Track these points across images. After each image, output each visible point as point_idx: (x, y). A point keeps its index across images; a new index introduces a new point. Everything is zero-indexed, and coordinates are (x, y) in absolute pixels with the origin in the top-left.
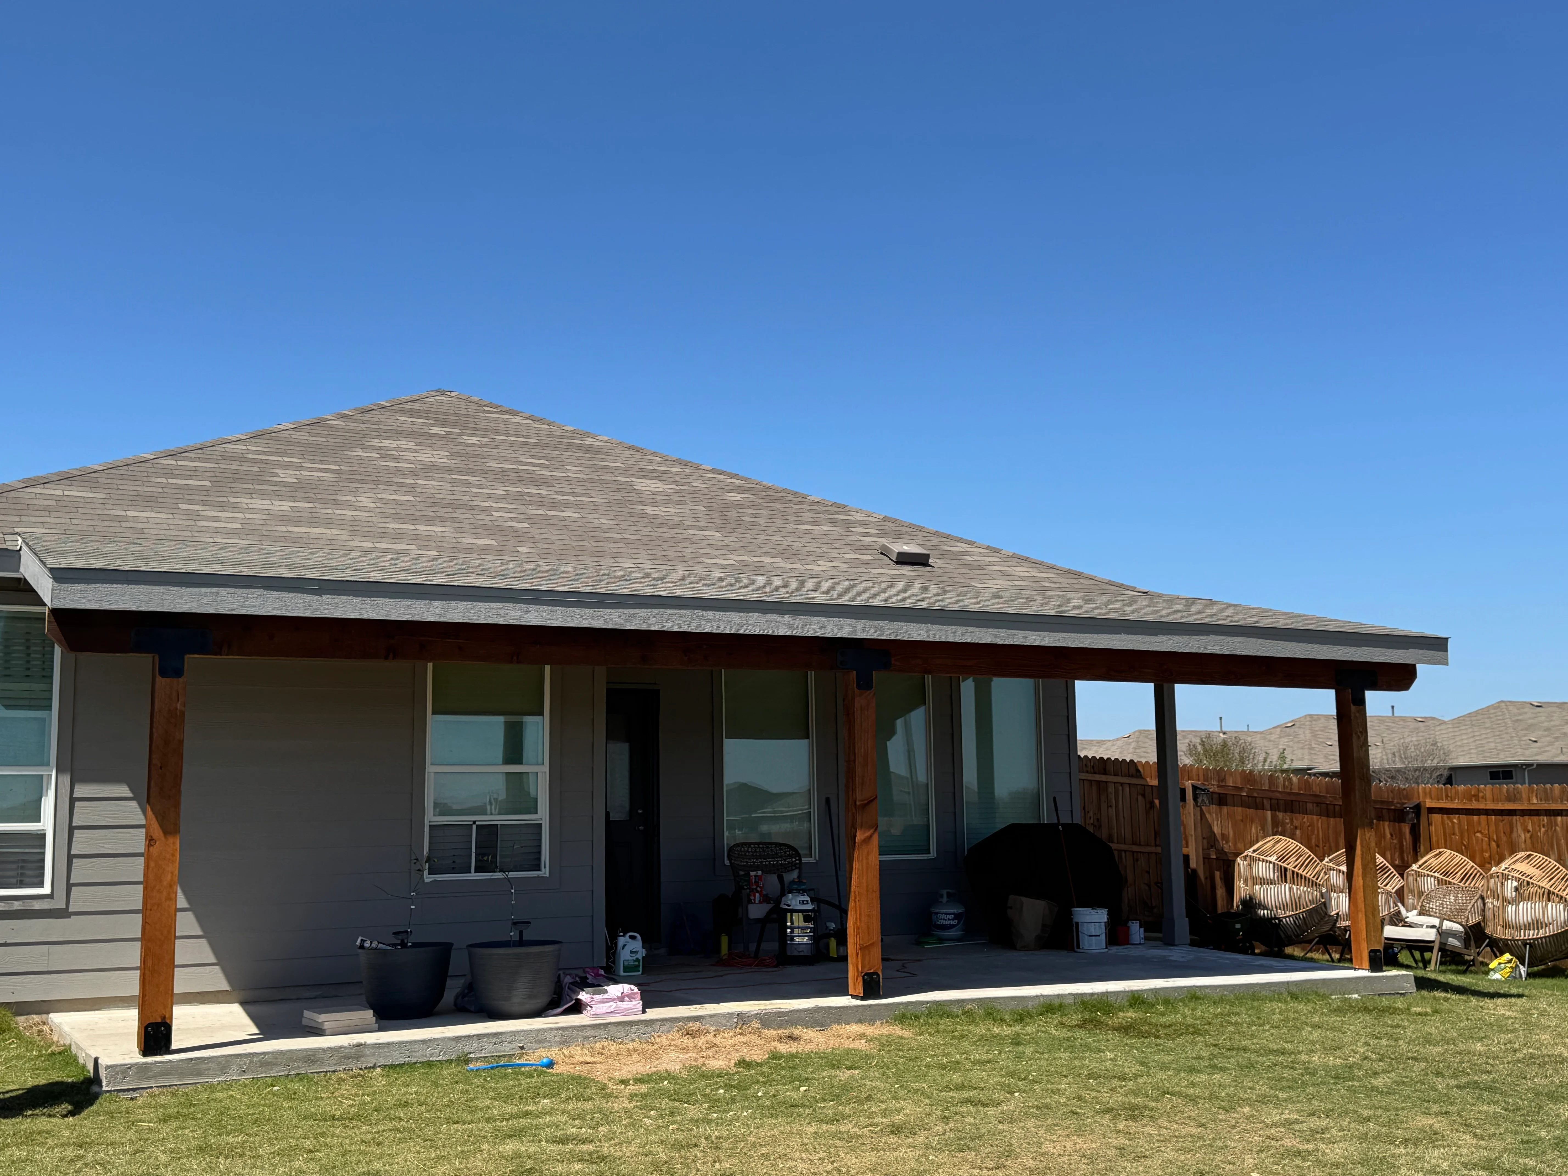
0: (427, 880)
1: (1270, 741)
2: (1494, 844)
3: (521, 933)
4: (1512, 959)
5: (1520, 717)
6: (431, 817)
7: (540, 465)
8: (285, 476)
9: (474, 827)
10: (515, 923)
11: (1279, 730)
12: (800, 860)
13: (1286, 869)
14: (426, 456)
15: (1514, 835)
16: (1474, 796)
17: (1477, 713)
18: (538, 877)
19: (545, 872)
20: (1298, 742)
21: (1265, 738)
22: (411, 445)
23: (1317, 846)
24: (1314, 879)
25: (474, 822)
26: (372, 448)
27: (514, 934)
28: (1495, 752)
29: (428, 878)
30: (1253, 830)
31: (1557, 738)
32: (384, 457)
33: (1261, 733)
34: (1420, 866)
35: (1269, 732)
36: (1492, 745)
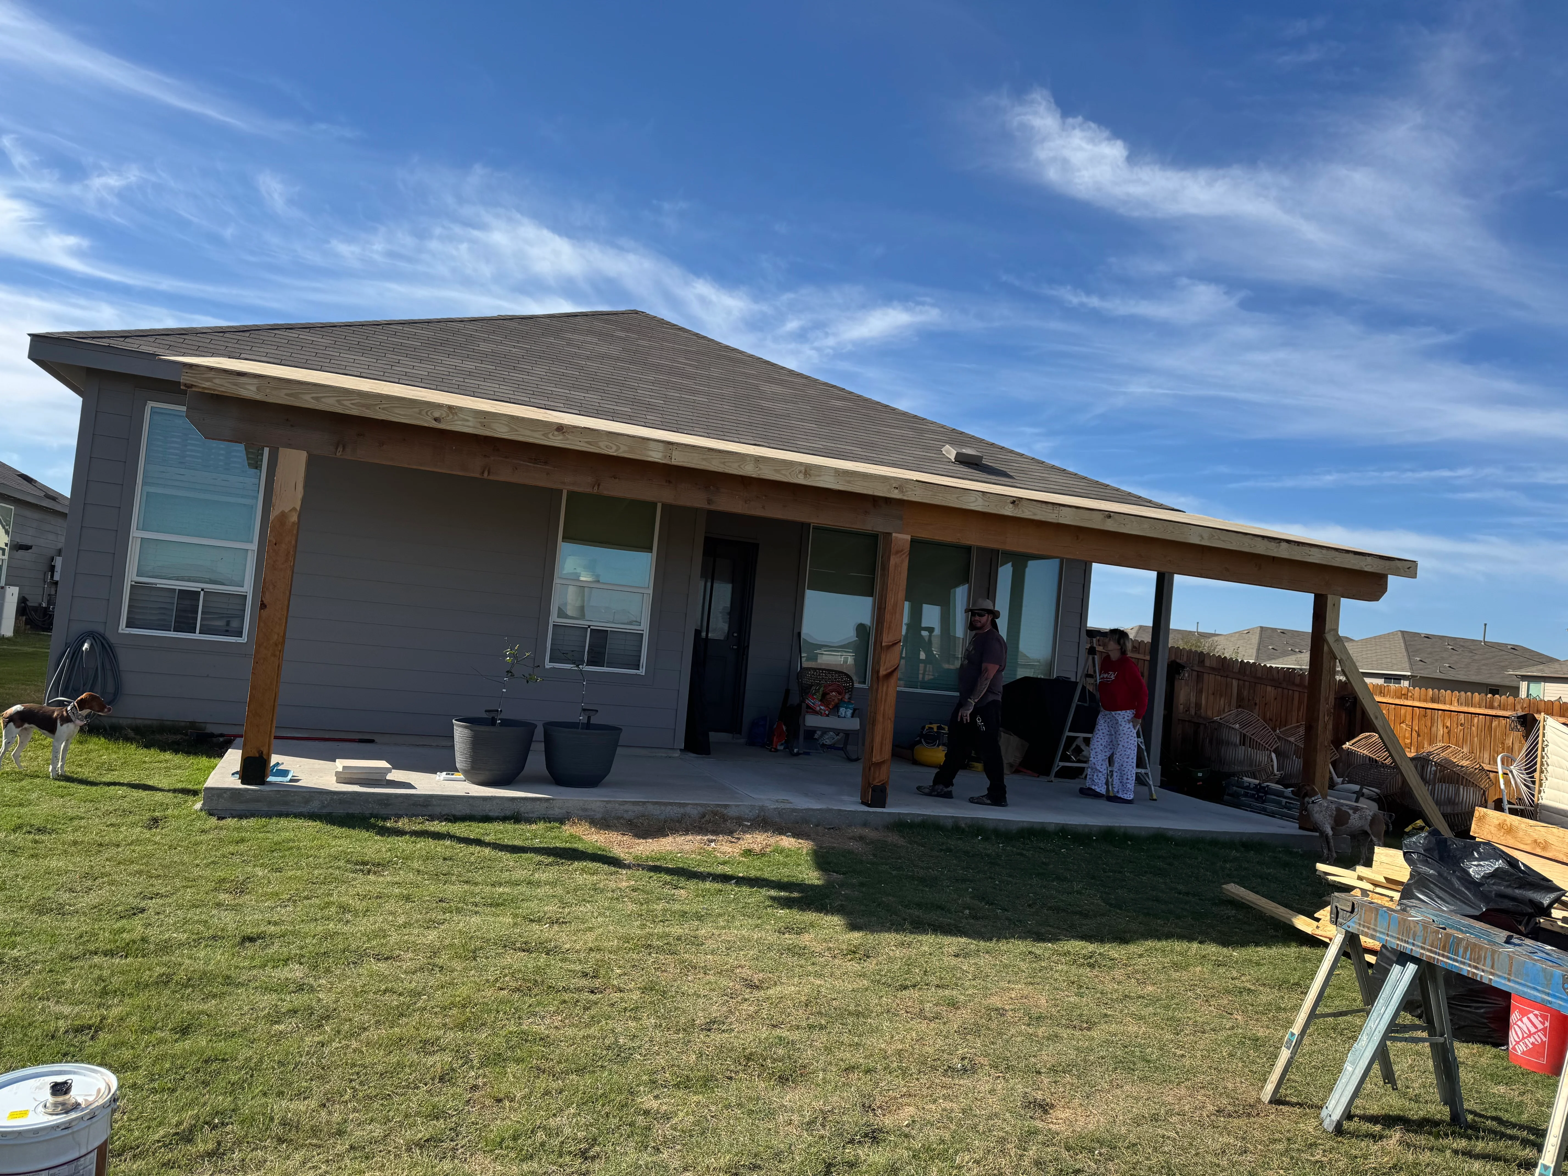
0: (547, 667)
1: (1230, 641)
2: (1415, 734)
3: (589, 718)
4: (1424, 827)
5: (1412, 643)
6: (554, 618)
7: (690, 365)
8: (484, 347)
9: (589, 629)
10: (584, 710)
11: (1237, 635)
12: (853, 685)
13: (1245, 735)
14: (603, 349)
15: (1434, 729)
16: (1404, 695)
17: (1380, 637)
18: (636, 674)
19: (642, 671)
20: (1250, 644)
21: (1227, 639)
22: (595, 340)
23: (1271, 720)
24: (1267, 746)
25: (589, 626)
26: (563, 339)
27: (582, 718)
28: (1390, 665)
29: (548, 665)
30: (1222, 702)
31: (1437, 660)
32: (568, 344)
33: (1225, 635)
34: (1353, 744)
35: (1231, 635)
36: (1389, 660)
